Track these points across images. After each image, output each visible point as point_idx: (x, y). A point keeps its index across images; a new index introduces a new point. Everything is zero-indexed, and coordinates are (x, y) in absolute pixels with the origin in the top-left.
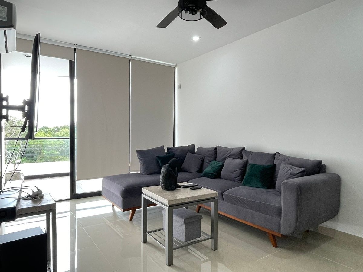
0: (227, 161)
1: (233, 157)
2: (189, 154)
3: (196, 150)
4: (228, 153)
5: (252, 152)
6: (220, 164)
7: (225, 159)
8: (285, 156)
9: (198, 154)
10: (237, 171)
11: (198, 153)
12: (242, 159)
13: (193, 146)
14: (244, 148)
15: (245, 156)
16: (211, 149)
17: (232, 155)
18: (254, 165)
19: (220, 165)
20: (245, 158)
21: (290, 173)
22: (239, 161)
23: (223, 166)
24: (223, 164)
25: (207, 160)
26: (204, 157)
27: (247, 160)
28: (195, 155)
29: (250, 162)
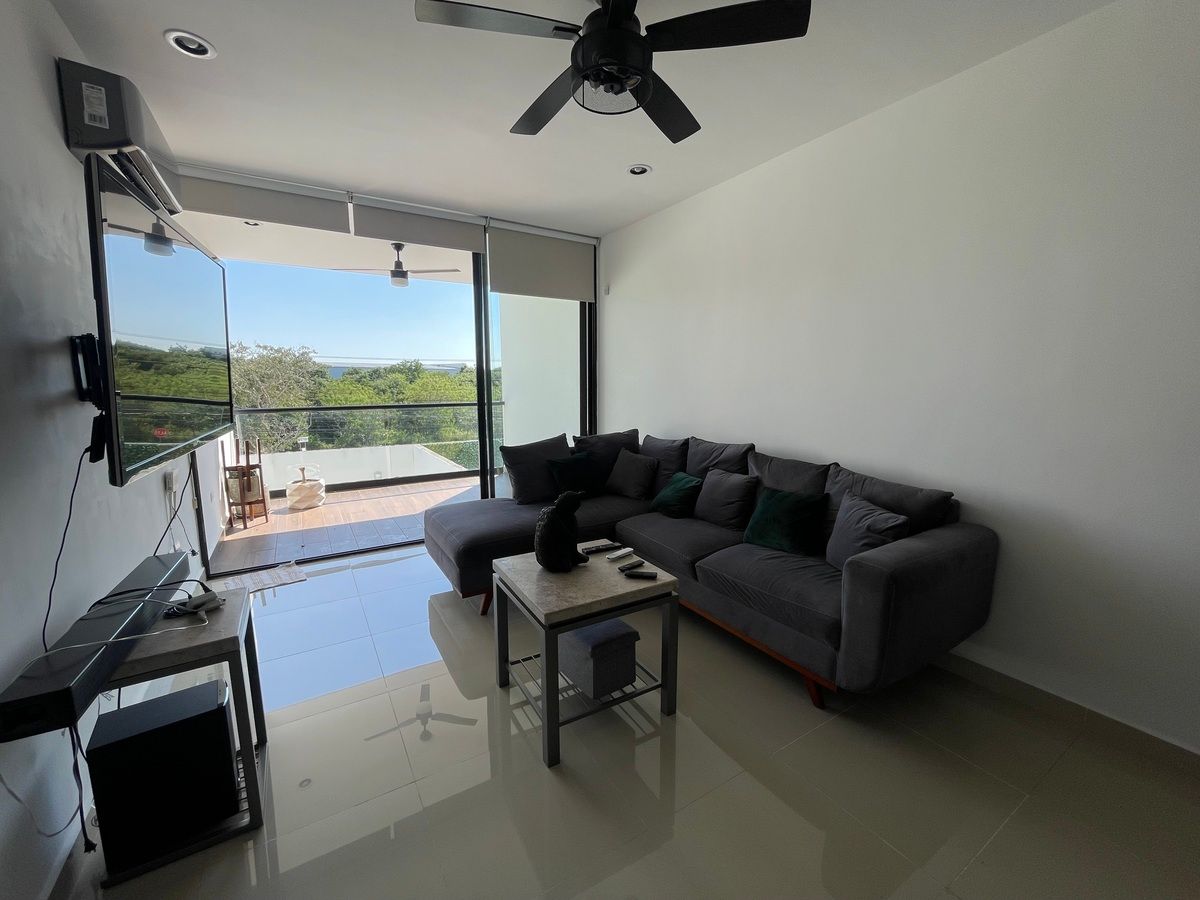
0: (713, 476)
1: (724, 467)
2: (624, 454)
3: (641, 442)
4: (714, 455)
5: (772, 459)
6: (694, 484)
7: (706, 470)
8: (854, 474)
9: (644, 455)
10: (733, 503)
11: (645, 451)
12: (746, 473)
13: (635, 433)
14: (752, 447)
15: (754, 468)
16: (675, 444)
17: (724, 461)
18: (775, 491)
19: (694, 487)
20: (754, 472)
21: (866, 528)
22: (737, 478)
23: (701, 488)
24: (702, 483)
25: (665, 470)
26: (659, 462)
27: (757, 477)
28: (639, 456)
29: (767, 482)
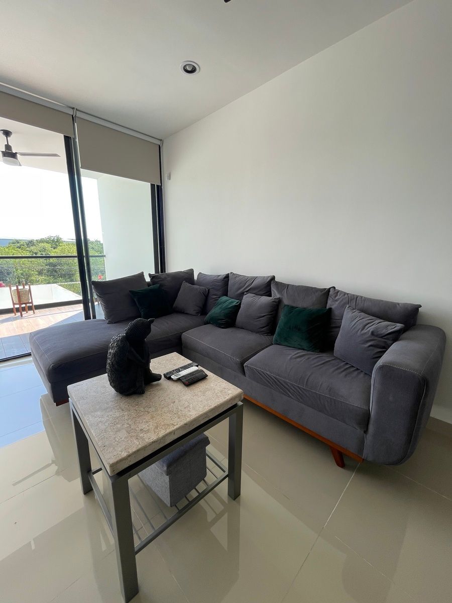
0: (247, 299)
1: (255, 292)
2: (185, 285)
3: (196, 277)
4: (247, 284)
5: (288, 285)
6: (234, 304)
7: (242, 294)
8: (348, 294)
9: (198, 285)
10: (263, 316)
11: (199, 283)
12: (270, 296)
13: (191, 272)
14: (273, 278)
15: (276, 292)
16: (219, 277)
17: (255, 288)
18: (293, 308)
19: (235, 306)
20: (276, 294)
21: (370, 333)
22: (265, 299)
23: (240, 307)
24: (240, 304)
25: (213, 295)
26: (209, 290)
27: (279, 298)
28: (195, 286)
29: (286, 301)
